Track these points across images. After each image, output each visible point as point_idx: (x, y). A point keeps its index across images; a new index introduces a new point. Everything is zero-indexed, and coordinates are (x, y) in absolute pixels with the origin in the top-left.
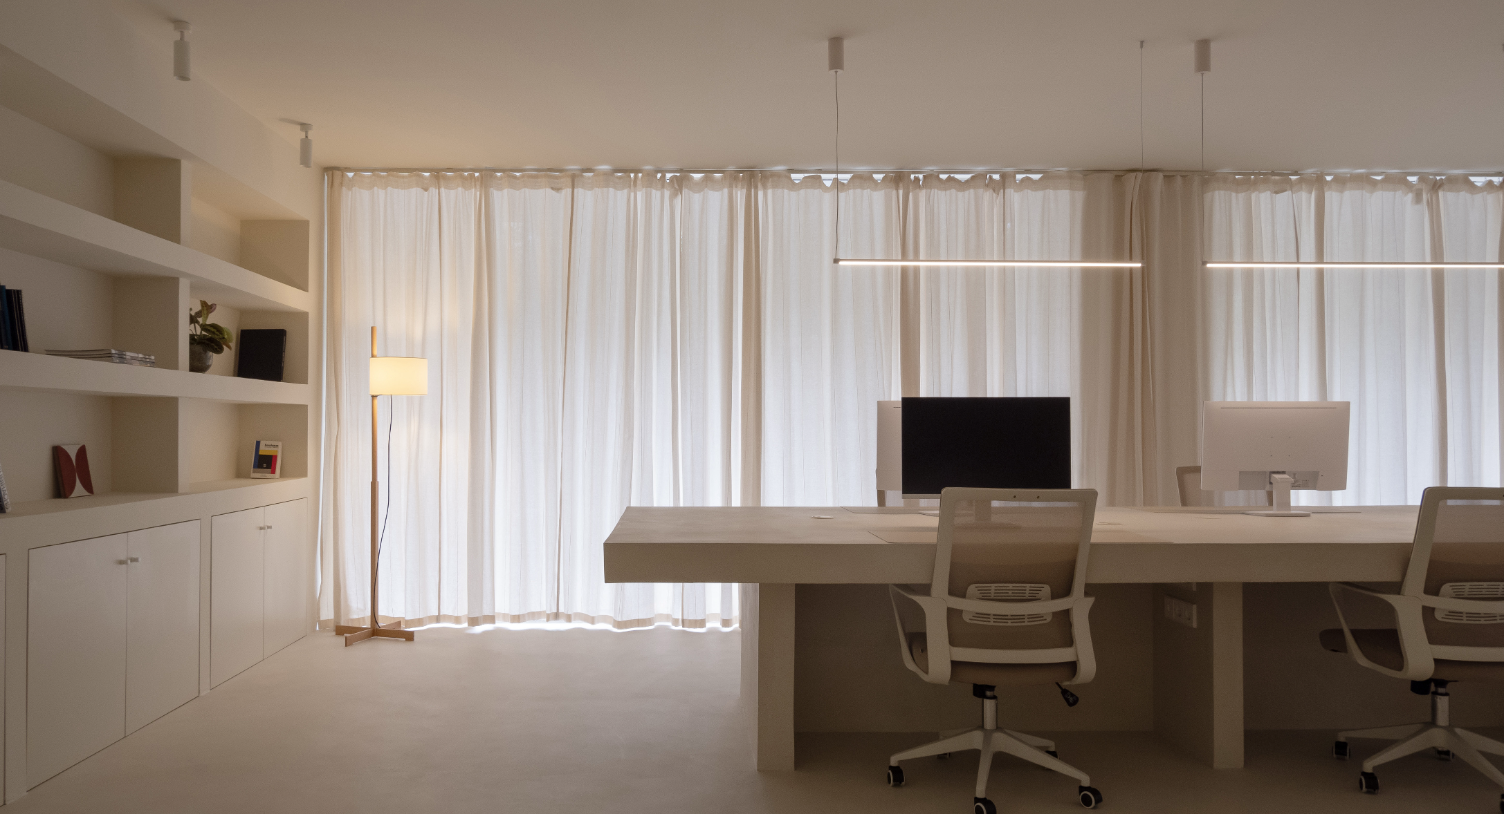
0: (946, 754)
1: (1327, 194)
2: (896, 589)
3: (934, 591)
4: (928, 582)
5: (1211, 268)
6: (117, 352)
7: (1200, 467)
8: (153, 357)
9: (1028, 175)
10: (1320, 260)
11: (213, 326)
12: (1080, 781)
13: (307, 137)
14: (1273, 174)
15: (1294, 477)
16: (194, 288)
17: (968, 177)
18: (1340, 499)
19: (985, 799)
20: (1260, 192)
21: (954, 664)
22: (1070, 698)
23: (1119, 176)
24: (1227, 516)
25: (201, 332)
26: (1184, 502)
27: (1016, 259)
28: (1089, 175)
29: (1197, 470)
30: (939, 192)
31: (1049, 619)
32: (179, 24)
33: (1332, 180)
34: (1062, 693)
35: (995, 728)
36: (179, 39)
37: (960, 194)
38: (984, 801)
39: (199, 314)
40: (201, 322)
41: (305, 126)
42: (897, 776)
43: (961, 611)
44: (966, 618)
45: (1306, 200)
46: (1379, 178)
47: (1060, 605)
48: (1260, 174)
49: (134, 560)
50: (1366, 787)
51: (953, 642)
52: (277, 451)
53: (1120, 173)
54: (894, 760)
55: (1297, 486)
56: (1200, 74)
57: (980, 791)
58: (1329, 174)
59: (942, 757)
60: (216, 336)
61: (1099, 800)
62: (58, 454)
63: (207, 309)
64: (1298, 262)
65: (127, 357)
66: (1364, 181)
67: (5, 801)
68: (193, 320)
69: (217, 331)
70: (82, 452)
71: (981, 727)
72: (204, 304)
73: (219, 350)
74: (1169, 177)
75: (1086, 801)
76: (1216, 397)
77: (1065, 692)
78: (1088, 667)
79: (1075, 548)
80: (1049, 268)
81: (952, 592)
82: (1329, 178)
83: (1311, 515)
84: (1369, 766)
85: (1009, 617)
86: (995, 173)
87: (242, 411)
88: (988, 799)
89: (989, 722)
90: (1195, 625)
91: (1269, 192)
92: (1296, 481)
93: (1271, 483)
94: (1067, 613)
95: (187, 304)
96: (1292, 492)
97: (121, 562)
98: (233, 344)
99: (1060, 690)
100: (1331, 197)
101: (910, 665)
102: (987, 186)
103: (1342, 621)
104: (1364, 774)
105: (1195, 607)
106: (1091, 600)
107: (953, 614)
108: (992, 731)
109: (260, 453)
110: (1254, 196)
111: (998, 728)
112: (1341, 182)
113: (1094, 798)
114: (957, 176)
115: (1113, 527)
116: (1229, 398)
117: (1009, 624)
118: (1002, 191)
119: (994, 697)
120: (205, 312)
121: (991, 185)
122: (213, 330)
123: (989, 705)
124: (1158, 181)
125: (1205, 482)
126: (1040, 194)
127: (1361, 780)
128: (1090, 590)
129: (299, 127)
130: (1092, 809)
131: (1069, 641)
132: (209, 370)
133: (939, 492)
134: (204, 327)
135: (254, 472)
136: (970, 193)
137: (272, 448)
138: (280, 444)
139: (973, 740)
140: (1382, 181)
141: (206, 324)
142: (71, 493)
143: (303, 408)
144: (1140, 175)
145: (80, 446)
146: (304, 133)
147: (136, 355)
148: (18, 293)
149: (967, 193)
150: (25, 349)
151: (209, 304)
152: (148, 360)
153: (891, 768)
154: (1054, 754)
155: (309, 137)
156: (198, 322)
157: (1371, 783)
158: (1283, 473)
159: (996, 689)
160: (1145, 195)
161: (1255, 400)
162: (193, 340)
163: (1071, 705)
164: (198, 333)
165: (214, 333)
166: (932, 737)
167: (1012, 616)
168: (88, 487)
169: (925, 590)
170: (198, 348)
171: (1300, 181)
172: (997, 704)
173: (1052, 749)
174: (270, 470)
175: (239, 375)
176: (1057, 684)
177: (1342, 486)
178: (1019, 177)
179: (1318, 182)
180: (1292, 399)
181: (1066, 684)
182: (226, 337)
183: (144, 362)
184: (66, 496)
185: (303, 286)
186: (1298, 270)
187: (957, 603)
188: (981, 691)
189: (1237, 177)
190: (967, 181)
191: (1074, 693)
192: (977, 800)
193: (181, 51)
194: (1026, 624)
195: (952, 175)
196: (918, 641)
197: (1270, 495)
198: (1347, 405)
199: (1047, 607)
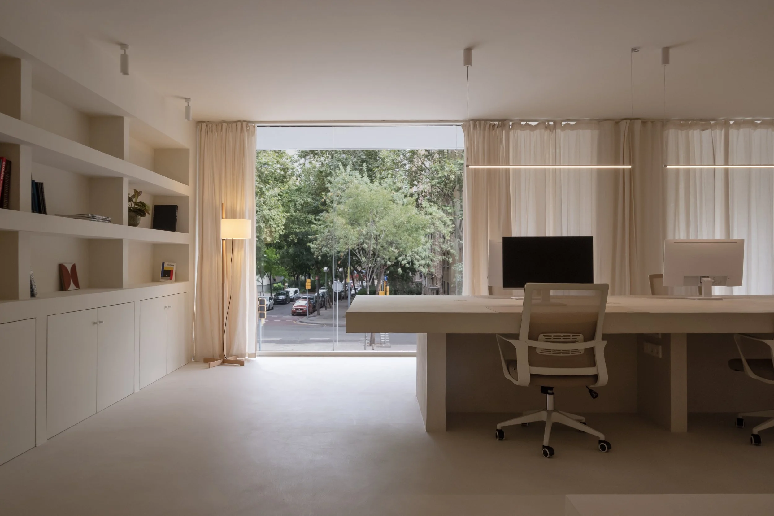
0: (526, 423)
1: (731, 131)
2: (499, 336)
3: (520, 337)
4: (518, 333)
5: (668, 168)
6: (92, 215)
7: (663, 274)
8: (110, 218)
9: (569, 122)
10: (727, 163)
11: (141, 202)
12: (599, 438)
13: (188, 105)
14: (701, 120)
15: (714, 279)
16: (130, 183)
17: (536, 123)
18: (737, 291)
19: (548, 446)
20: (694, 130)
21: (532, 376)
22: (594, 394)
23: (617, 122)
24: (677, 300)
25: (134, 206)
26: (653, 293)
27: (562, 164)
28: (600, 122)
29: (661, 276)
30: (521, 131)
31: (582, 352)
32: (124, 46)
33: (733, 123)
34: (589, 391)
35: (553, 410)
36: (123, 53)
37: (532, 133)
38: (548, 447)
39: (133, 196)
40: (134, 201)
41: (187, 100)
42: (501, 434)
43: (535, 348)
44: (538, 351)
45: (719, 134)
46: (759, 122)
47: (589, 345)
48: (694, 120)
49: (101, 322)
50: (754, 442)
51: (531, 364)
52: (173, 268)
53: (617, 121)
54: (499, 426)
55: (715, 284)
56: (664, 65)
57: (546, 441)
58: (732, 120)
59: (524, 425)
60: (142, 208)
61: (609, 447)
62: (61, 268)
63: (137, 194)
64: (714, 165)
65: (97, 218)
66: (752, 124)
67: (35, 445)
68: (130, 200)
69: (143, 205)
70: (74, 267)
71: (546, 409)
72: (136, 191)
73: (143, 215)
74: (644, 122)
75: (603, 448)
76: (670, 236)
77: (591, 391)
78: (604, 378)
79: (596, 315)
80: (580, 169)
81: (530, 338)
82: (731, 122)
83: (723, 299)
84: (756, 431)
85: (561, 351)
86: (551, 121)
87: (156, 247)
88: (550, 446)
89: (550, 406)
90: (660, 356)
91: (699, 130)
92: (715, 281)
93: (701, 282)
94: (592, 349)
95: (127, 192)
96: (713, 287)
97: (95, 323)
98: (150, 212)
99: (588, 390)
100: (733, 133)
101: (508, 377)
102: (546, 128)
103: (741, 353)
104: (753, 435)
105: (660, 347)
106: (605, 343)
107: (531, 350)
108: (552, 411)
109: (165, 269)
110: (691, 132)
111: (555, 410)
112: (738, 124)
113: (607, 446)
114: (530, 123)
115: (616, 305)
116: (677, 238)
117: (561, 355)
118: (554, 131)
119: (553, 394)
120: (136, 195)
121: (548, 127)
122: (140, 204)
123: (550, 398)
124: (638, 125)
125: (665, 282)
126: (574, 132)
127: (751, 439)
128: (605, 337)
129: (184, 100)
130: (605, 452)
131: (593, 364)
132: (139, 226)
133: (523, 286)
134: (136, 203)
135: (161, 279)
136: (537, 132)
137: (170, 266)
138: (175, 264)
139: (542, 416)
140: (760, 124)
141: (137, 202)
142: (68, 288)
143: (187, 246)
144: (629, 121)
145: (73, 264)
146: (187, 103)
147: (101, 217)
148: (41, 184)
149: (535, 132)
150: (45, 213)
151: (139, 191)
152: (108, 220)
153: (497, 430)
154: (585, 424)
155: (190, 105)
156: (132, 201)
157: (757, 440)
158: (708, 277)
159: (554, 389)
160: (631, 131)
161: (691, 238)
162: (130, 210)
163: (594, 398)
164: (133, 206)
165: (141, 206)
166: (520, 415)
167: (562, 350)
168: (77, 285)
169: (516, 337)
170: (133, 214)
171: (715, 125)
172: (554, 398)
173: (584, 421)
174: (169, 278)
175: (154, 228)
176: (586, 386)
177: (739, 283)
178: (564, 123)
179: (726, 124)
180: (711, 238)
181: (592, 386)
182: (147, 208)
183: (106, 220)
184: (65, 290)
185: (187, 183)
186: (715, 169)
187: (533, 344)
188: (545, 390)
189: (681, 122)
190: (536, 125)
191: (595, 391)
192: (544, 447)
193: (124, 60)
194: (570, 355)
195: (528, 123)
196: (512, 364)
197: (700, 289)
198: (742, 241)
199: (582, 346)
